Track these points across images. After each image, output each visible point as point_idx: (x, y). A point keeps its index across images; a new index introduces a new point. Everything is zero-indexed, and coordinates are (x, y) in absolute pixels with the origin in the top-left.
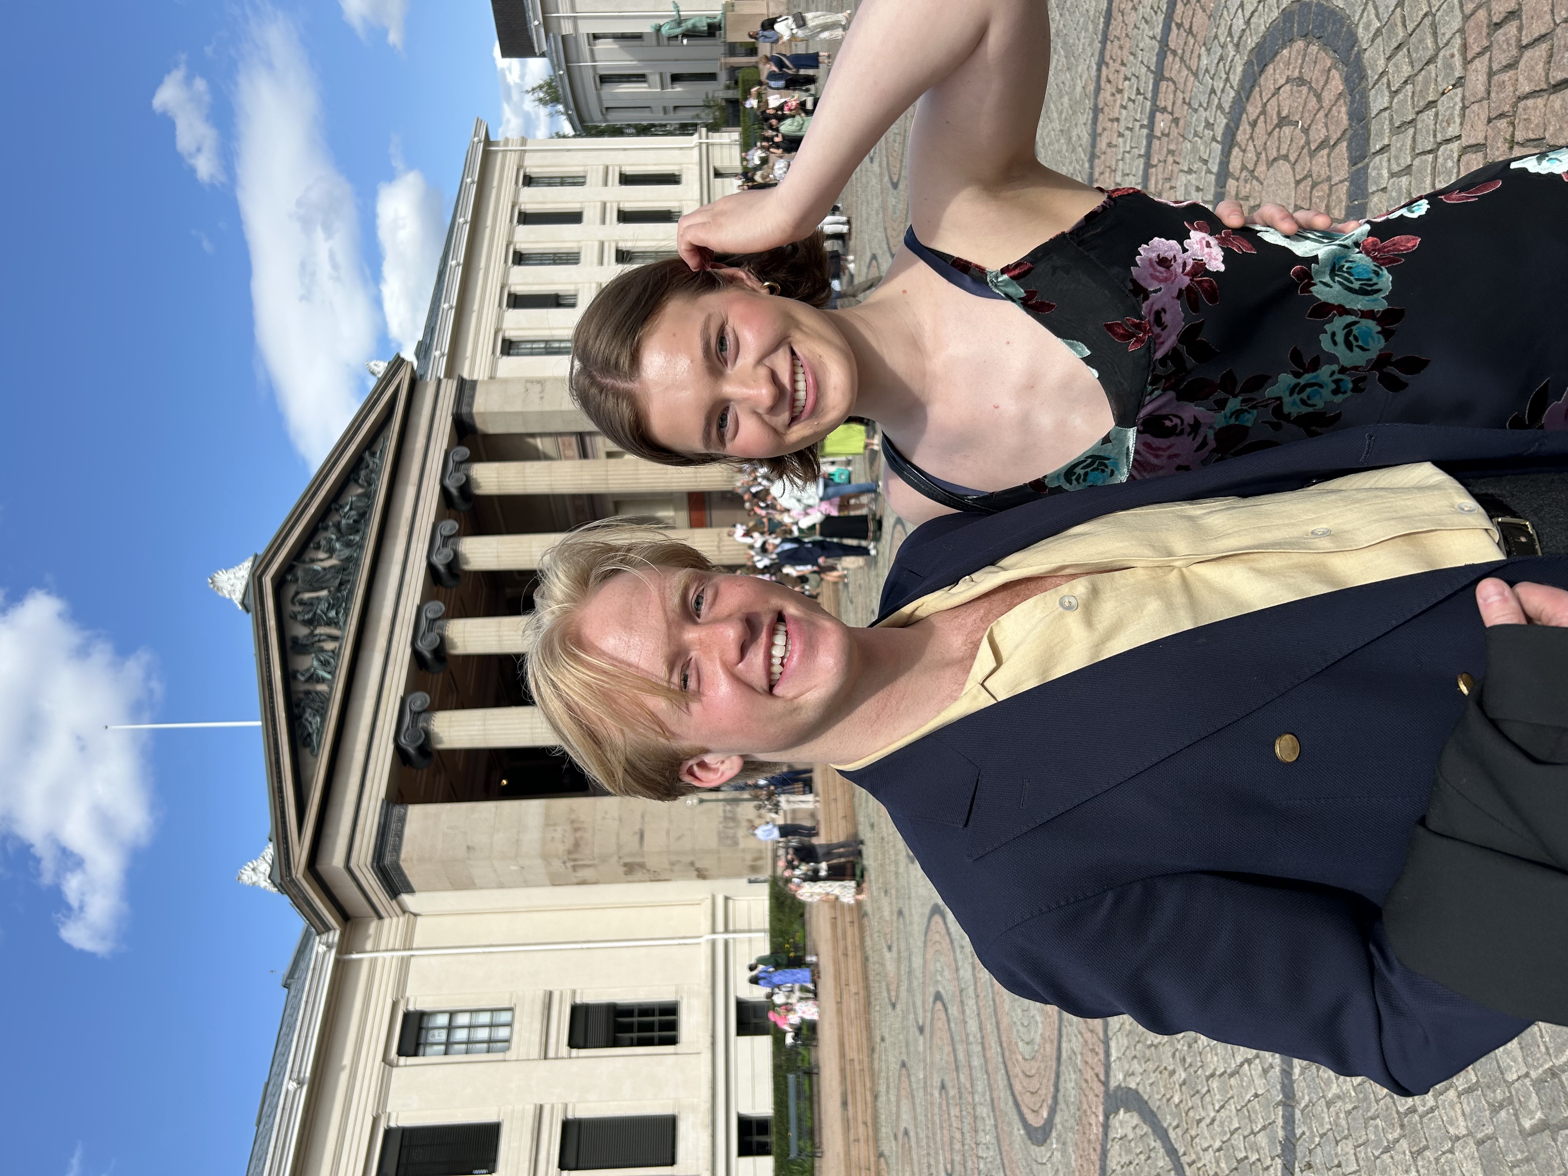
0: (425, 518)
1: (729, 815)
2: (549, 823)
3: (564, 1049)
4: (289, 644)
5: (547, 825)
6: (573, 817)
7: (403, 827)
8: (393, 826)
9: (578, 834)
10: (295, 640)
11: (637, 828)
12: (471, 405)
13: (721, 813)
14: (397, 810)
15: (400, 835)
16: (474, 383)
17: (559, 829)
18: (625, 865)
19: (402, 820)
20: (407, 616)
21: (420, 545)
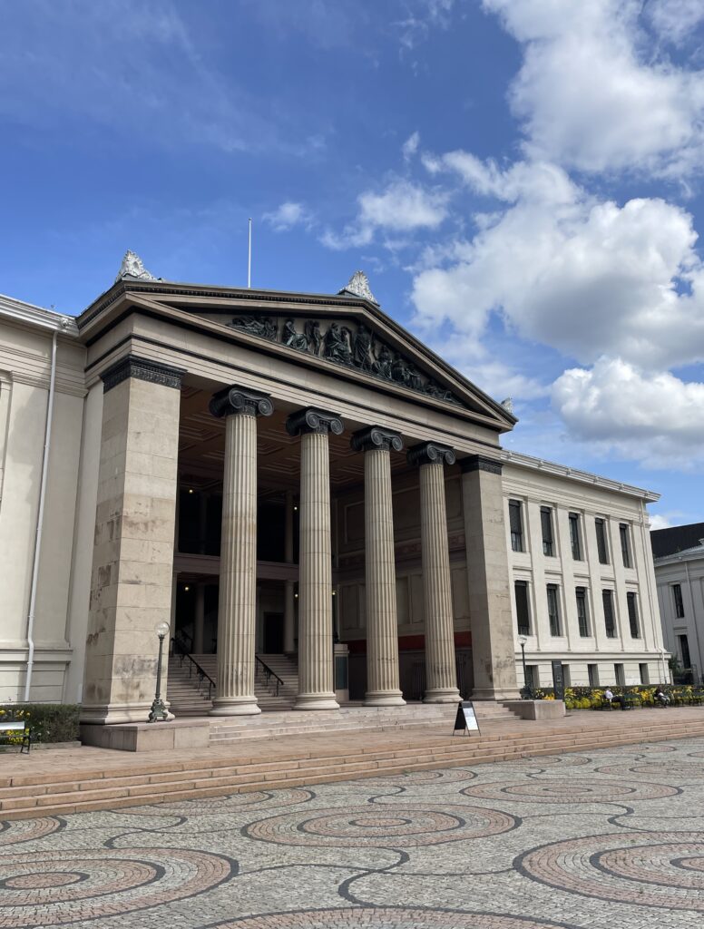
0: (405, 428)
1: (146, 664)
6: (158, 523)
7: (162, 384)
8: (163, 376)
11: (142, 579)
12: (485, 469)
13: (148, 658)
14: (178, 380)
15: (154, 380)
16: (499, 473)
17: (148, 510)
18: (109, 568)
19: (167, 384)
20: (332, 407)
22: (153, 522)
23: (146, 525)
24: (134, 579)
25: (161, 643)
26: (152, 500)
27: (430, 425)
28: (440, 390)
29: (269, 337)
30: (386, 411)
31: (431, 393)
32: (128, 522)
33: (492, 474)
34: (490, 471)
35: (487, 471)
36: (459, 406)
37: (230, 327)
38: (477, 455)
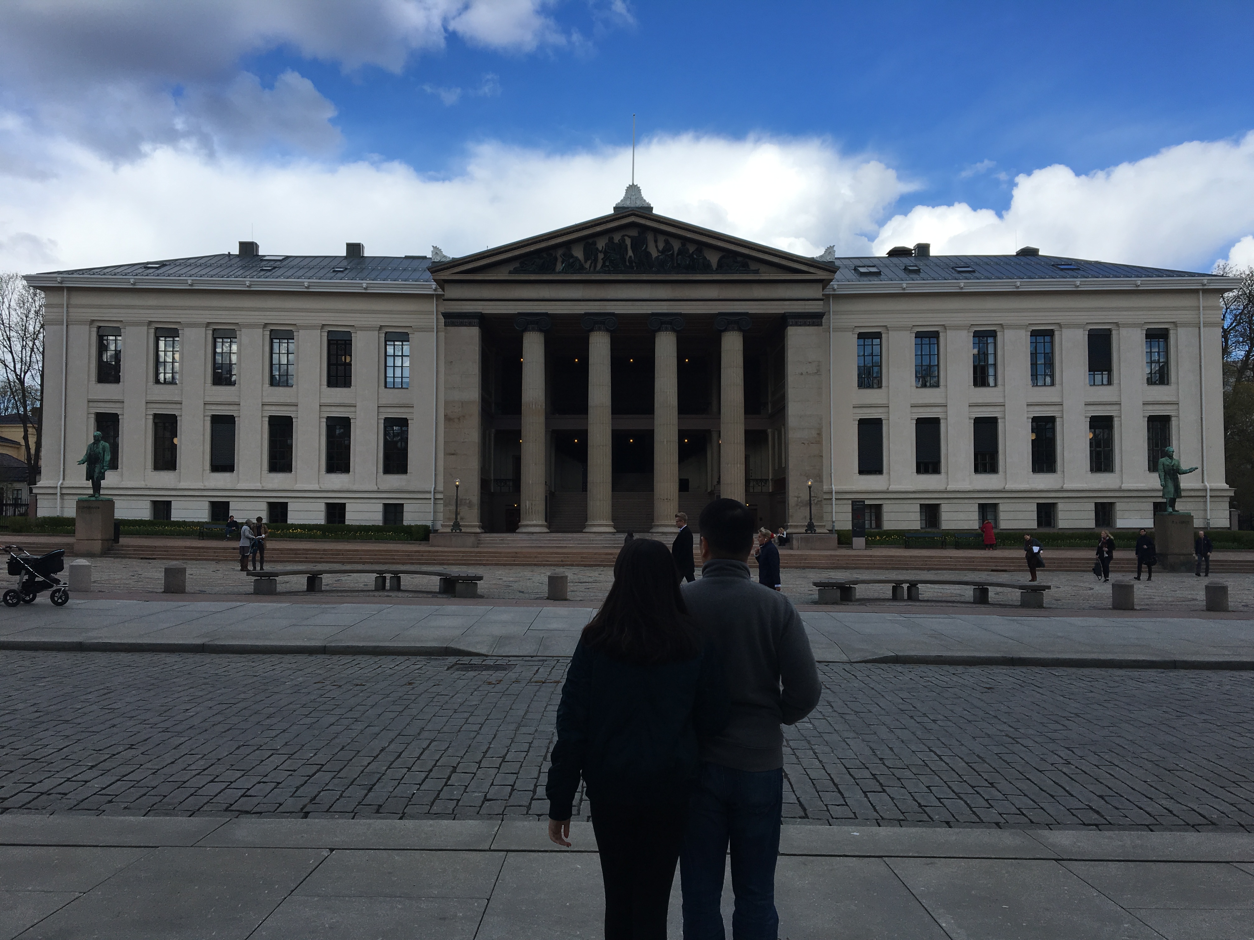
3: (383, 416)
4: (590, 241)
6: (469, 416)
7: (466, 326)
9: (456, 420)
10: (595, 243)
12: (796, 324)
14: (476, 321)
15: (462, 325)
16: (820, 324)
17: (459, 409)
19: (470, 325)
20: (608, 307)
21: (665, 307)
22: (464, 416)
23: (459, 419)
24: (453, 452)
25: (457, 490)
26: (462, 403)
27: (721, 298)
28: (739, 259)
29: (547, 268)
30: (666, 298)
31: (721, 267)
32: (448, 419)
33: (807, 328)
34: (805, 325)
35: (800, 326)
36: (757, 272)
37: (510, 273)
38: (785, 313)
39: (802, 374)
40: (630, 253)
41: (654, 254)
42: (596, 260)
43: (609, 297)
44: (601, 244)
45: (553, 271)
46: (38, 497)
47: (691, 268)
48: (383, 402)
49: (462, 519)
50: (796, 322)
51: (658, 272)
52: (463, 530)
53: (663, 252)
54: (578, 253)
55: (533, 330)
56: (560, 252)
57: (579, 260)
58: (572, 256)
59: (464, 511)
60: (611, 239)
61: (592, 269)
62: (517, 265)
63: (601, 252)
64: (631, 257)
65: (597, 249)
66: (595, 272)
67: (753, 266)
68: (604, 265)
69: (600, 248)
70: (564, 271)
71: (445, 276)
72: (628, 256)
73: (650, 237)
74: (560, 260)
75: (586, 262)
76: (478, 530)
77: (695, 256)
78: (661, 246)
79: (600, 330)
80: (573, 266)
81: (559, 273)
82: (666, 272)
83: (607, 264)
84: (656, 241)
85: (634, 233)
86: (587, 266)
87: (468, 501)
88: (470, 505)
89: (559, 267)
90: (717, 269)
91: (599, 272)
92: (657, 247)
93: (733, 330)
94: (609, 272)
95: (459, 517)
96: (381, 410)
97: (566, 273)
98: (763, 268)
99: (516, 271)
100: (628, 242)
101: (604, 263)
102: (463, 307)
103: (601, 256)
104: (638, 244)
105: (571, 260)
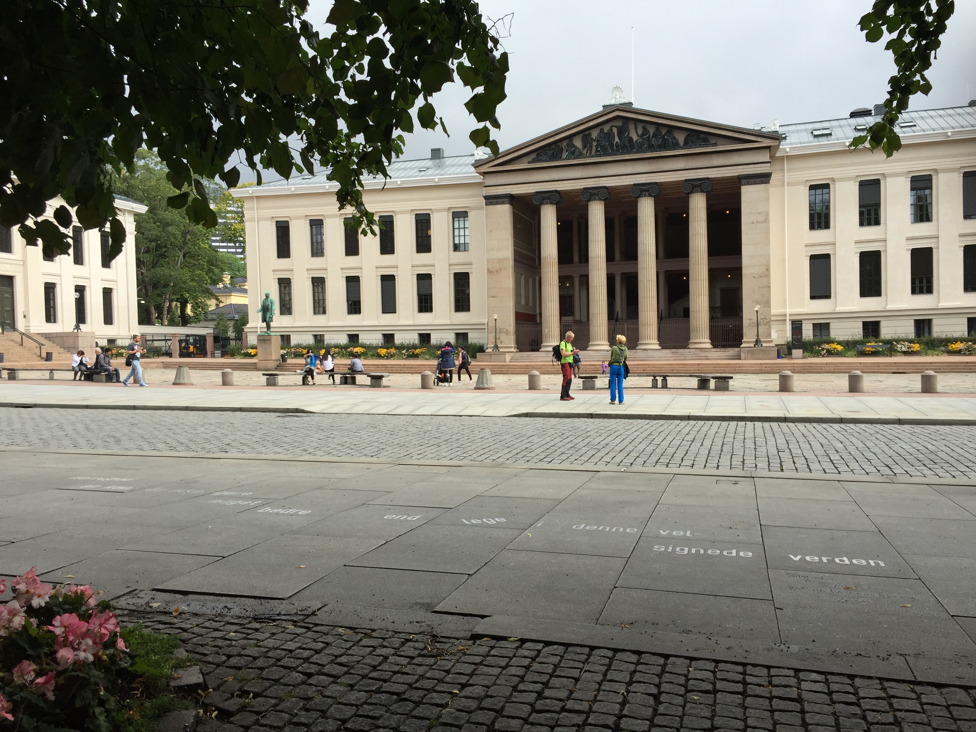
0: (663, 177)
2: (500, 260)
3: (453, 272)
4: (587, 133)
5: (499, 260)
7: (500, 204)
8: (500, 200)
9: (495, 272)
10: (590, 135)
11: (498, 295)
12: (748, 184)
14: (507, 200)
15: (497, 203)
16: (768, 182)
17: (497, 265)
19: (503, 203)
20: (601, 182)
21: (644, 179)
22: (500, 269)
23: (497, 271)
24: (494, 295)
25: (496, 322)
27: (687, 168)
28: (702, 136)
29: (556, 156)
30: (644, 171)
31: (686, 144)
32: (490, 272)
33: (757, 186)
34: (755, 183)
35: (751, 184)
36: (715, 145)
37: (529, 163)
38: (738, 176)
39: (753, 223)
40: (617, 139)
41: (635, 138)
42: (591, 147)
43: (602, 175)
44: (595, 134)
45: (560, 158)
46: (248, 334)
47: (664, 146)
48: (452, 262)
49: (501, 342)
50: (748, 182)
51: (637, 152)
52: (501, 350)
53: (641, 136)
54: (578, 143)
55: (547, 203)
56: (564, 144)
57: (578, 148)
58: (574, 146)
59: (503, 337)
60: (602, 130)
61: (588, 154)
62: (534, 156)
63: (595, 140)
64: (617, 142)
65: (592, 139)
66: (591, 156)
67: (713, 140)
68: (597, 151)
69: (594, 138)
70: (567, 158)
71: (485, 169)
72: (615, 142)
73: (631, 126)
74: (565, 150)
75: (584, 149)
76: (513, 350)
77: (666, 137)
78: (640, 132)
79: (595, 199)
80: (574, 153)
81: (564, 159)
82: (643, 152)
83: (599, 149)
84: (636, 128)
85: (619, 123)
86: (585, 152)
87: (505, 330)
88: (507, 333)
89: (565, 155)
90: (684, 146)
91: (593, 157)
92: (637, 132)
93: (697, 192)
94: (600, 156)
95: (498, 342)
96: (452, 267)
97: (568, 159)
98: (720, 141)
99: (534, 161)
100: (615, 130)
101: (597, 149)
102: (498, 191)
103: (595, 144)
104: (622, 131)
105: (572, 149)
